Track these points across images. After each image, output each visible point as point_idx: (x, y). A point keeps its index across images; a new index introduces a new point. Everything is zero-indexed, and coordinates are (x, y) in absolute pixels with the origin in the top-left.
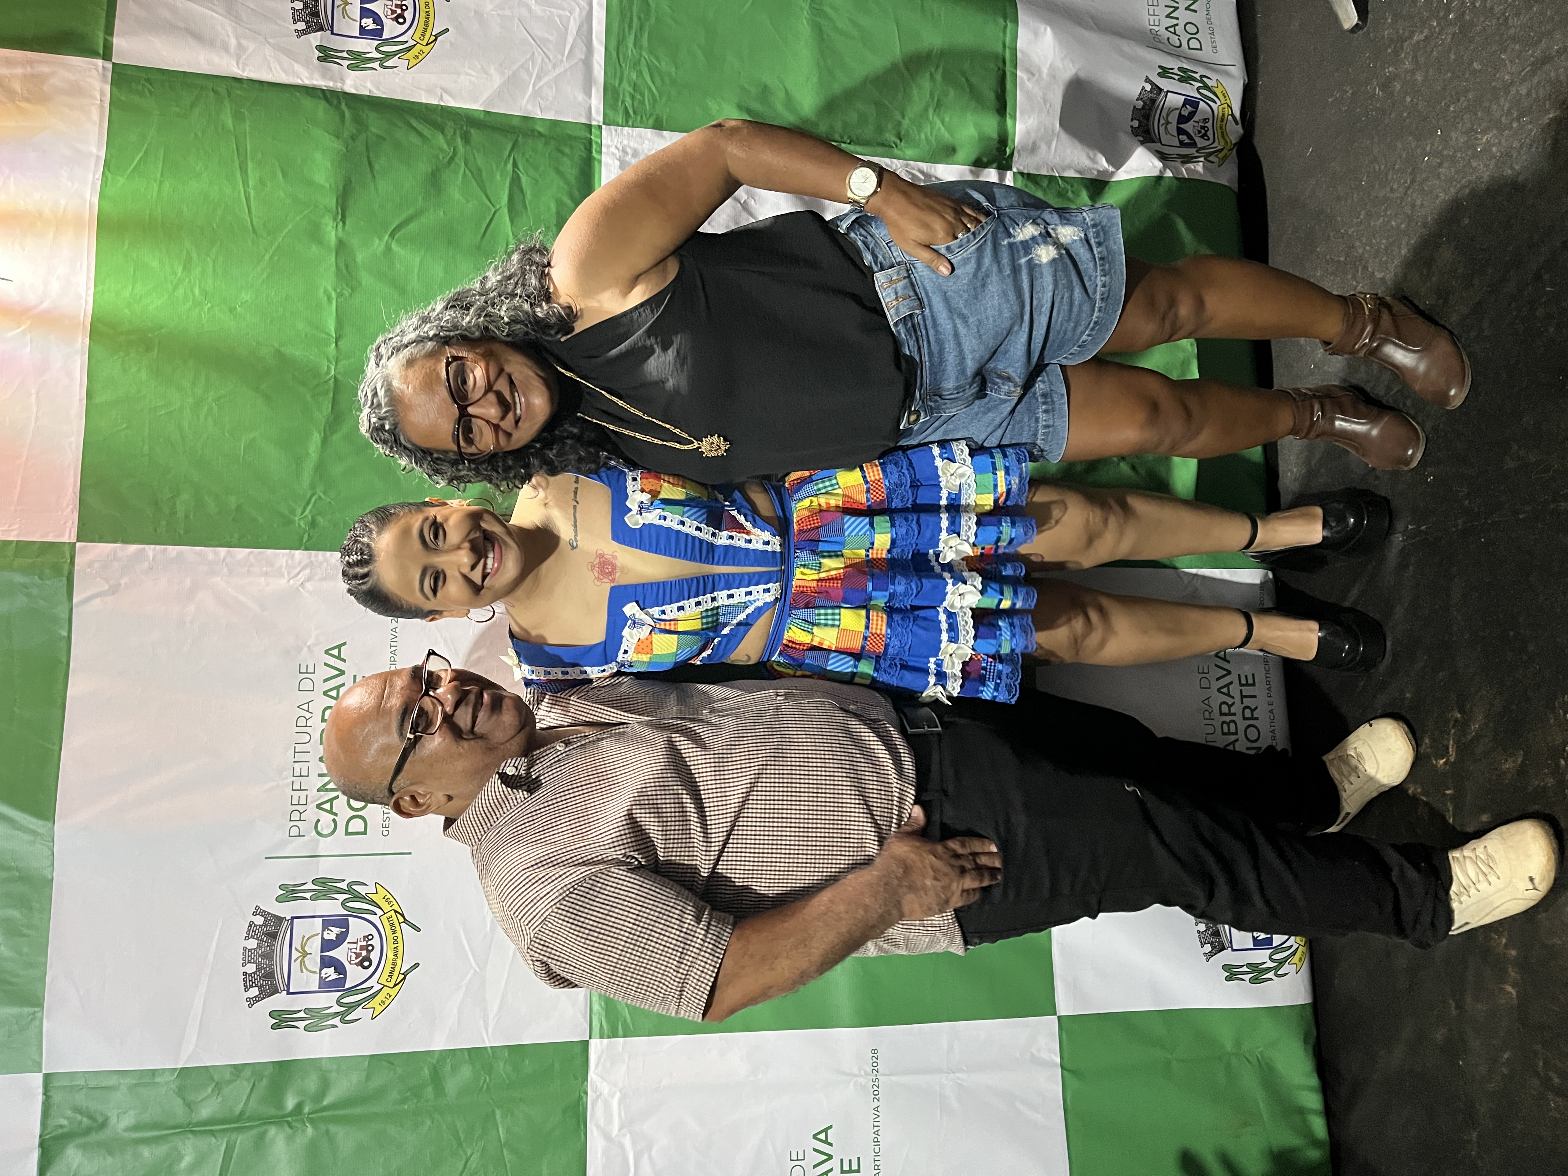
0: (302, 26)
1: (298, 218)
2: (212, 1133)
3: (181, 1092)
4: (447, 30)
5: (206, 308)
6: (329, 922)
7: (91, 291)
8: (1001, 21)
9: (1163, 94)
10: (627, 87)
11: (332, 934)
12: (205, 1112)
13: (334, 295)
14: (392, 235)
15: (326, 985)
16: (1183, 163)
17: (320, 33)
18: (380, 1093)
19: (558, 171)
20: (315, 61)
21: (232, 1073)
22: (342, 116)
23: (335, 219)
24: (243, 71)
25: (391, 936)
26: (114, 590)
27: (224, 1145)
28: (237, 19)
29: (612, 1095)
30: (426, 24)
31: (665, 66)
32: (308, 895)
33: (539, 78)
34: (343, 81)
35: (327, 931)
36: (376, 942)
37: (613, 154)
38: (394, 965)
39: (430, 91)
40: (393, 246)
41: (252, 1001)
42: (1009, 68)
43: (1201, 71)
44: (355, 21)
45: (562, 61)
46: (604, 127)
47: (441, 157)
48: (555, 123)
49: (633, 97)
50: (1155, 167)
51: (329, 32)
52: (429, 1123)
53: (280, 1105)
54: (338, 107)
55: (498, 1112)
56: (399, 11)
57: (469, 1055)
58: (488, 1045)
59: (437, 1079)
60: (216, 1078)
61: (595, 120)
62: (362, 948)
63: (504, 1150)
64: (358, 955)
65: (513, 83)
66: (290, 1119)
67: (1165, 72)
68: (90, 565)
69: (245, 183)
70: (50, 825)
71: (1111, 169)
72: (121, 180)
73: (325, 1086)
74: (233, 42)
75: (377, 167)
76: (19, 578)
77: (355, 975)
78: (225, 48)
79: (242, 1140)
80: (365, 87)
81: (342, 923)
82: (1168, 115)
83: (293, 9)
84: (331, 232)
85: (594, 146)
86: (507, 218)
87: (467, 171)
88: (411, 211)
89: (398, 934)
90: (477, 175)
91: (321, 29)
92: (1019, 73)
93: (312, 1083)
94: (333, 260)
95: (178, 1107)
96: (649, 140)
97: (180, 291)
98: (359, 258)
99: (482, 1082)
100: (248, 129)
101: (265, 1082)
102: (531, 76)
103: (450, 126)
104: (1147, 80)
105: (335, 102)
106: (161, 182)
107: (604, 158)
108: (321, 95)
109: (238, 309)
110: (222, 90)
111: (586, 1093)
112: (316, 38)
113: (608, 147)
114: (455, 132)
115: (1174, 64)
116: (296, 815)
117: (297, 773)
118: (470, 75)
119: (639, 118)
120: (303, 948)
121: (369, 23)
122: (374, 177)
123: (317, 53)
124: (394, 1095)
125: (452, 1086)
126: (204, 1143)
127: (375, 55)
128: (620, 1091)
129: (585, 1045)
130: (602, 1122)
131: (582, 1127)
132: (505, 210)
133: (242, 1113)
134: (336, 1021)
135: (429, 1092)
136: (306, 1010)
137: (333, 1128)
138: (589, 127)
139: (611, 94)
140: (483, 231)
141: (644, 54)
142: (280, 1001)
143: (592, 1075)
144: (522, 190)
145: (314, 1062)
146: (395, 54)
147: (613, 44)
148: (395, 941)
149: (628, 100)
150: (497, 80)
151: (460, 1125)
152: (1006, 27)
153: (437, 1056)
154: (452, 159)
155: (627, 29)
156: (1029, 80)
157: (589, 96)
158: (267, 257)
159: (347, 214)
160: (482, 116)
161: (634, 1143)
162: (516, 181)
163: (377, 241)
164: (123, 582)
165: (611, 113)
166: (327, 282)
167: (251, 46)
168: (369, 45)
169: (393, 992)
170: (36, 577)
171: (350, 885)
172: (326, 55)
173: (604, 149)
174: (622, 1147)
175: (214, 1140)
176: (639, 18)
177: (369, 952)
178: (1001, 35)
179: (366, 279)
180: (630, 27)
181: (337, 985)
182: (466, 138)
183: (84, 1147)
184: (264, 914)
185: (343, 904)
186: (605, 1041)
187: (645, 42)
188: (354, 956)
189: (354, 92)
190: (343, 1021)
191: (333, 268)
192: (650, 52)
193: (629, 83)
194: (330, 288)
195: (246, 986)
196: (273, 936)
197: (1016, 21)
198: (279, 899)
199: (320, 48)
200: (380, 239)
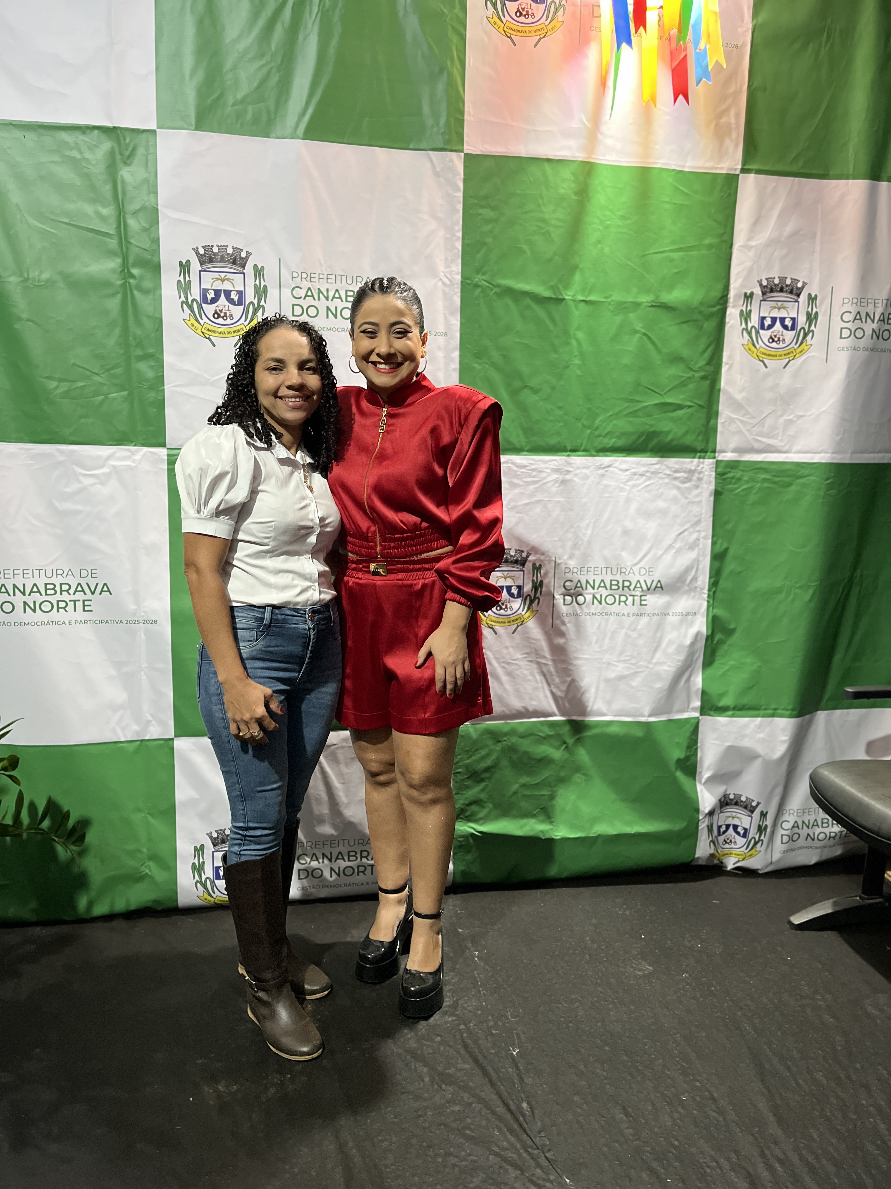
0: (765, 283)
1: (652, 280)
2: (118, 227)
3: (143, 208)
4: (766, 367)
5: (599, 227)
6: (241, 294)
7: (607, 163)
8: (790, 707)
9: (750, 814)
10: (738, 474)
11: (234, 296)
12: (132, 223)
13: (609, 300)
14: (645, 334)
15: (204, 293)
16: (708, 826)
17: (760, 293)
18: (139, 324)
19: (687, 433)
20: (744, 291)
21: (154, 238)
22: (714, 306)
23: (652, 301)
24: (737, 250)
25: (232, 330)
26: (437, 174)
27: (111, 232)
28: (767, 245)
29: (134, 461)
30: (769, 355)
31: (753, 497)
32: (257, 282)
33: (741, 421)
34: (734, 307)
35: (236, 293)
36: (229, 321)
37: (698, 466)
38: (215, 332)
39: (730, 357)
40: (638, 335)
41: (196, 250)
42: (762, 712)
43: (766, 841)
44: (769, 314)
45: (752, 435)
46: (715, 460)
47: (692, 363)
48: (715, 430)
49: (733, 478)
50: (705, 808)
51: (761, 299)
52: (122, 351)
53: (135, 265)
54: (718, 304)
55: (125, 393)
56: (776, 339)
57: (160, 376)
58: (165, 387)
59: (147, 357)
60: (152, 229)
61: (719, 455)
62: (225, 313)
63: (102, 397)
64: (221, 311)
65: (737, 406)
66: (126, 271)
67: (763, 815)
68: (451, 161)
69: (672, 251)
70: (301, 136)
71: (703, 780)
72: (670, 180)
73: (146, 292)
74: (753, 243)
75: (684, 326)
76: (443, 121)
77: (209, 309)
78: (750, 239)
79: (113, 243)
80: (731, 319)
81: (240, 302)
82: (738, 818)
83: (774, 278)
84: (645, 299)
85: (703, 454)
86: (657, 402)
87: (684, 379)
88: (659, 345)
89: (233, 334)
90: (683, 384)
91: (764, 294)
92: (759, 719)
93: (147, 284)
94: (630, 300)
95: (135, 206)
96: (708, 488)
97: (608, 213)
98: (632, 315)
99: (144, 384)
100: (703, 252)
101: (148, 257)
102: (742, 416)
103: (710, 369)
104: (758, 804)
105: (721, 302)
106: (669, 203)
107: (696, 460)
108: (725, 293)
109: (600, 246)
110: (725, 237)
111: (135, 446)
112: (758, 291)
113: (703, 463)
114: (707, 371)
115: (769, 822)
116: (304, 275)
117: (329, 277)
118: (741, 380)
119: (721, 481)
120: (226, 279)
121: (768, 322)
122: (679, 324)
123: (749, 292)
124: (138, 332)
125: (143, 366)
126: (113, 220)
127: (750, 325)
128: (136, 466)
129: (163, 445)
130: (117, 455)
131: (115, 443)
132: (662, 401)
133: (131, 243)
134: (183, 299)
135: (139, 352)
136: (190, 282)
137: (119, 296)
138: (714, 451)
139: (733, 465)
140: (650, 387)
141: (759, 485)
142: (195, 266)
143: (145, 449)
144: (675, 410)
145: (159, 286)
146: (751, 337)
147: (764, 466)
148: (229, 333)
149: (730, 475)
150: (739, 396)
151: (119, 371)
152: (787, 710)
153: (160, 357)
154: (691, 369)
155: (772, 474)
156: (756, 725)
157: (733, 451)
158: (630, 263)
159: (656, 308)
160: (717, 387)
161: (104, 474)
162: (680, 407)
163: (641, 325)
164: (440, 179)
165: (723, 464)
166: (617, 297)
167: (751, 254)
168: (755, 322)
169: (199, 331)
170: (443, 130)
171: (263, 306)
172: (749, 297)
173: (701, 460)
174: (102, 467)
175: (115, 227)
176: (779, 481)
177: (223, 317)
178: (782, 707)
179: (618, 319)
180: (775, 476)
181: (205, 299)
182: (704, 378)
183: (112, 153)
184: (247, 258)
185: (252, 303)
186: (166, 458)
187: (766, 485)
188: (220, 309)
189: (728, 313)
190: (183, 302)
191: (624, 300)
192: (760, 489)
193: (742, 475)
194: (613, 298)
195: (205, 246)
196: (234, 262)
197: (790, 717)
198: (255, 266)
199: (752, 294)
200: (642, 328)
